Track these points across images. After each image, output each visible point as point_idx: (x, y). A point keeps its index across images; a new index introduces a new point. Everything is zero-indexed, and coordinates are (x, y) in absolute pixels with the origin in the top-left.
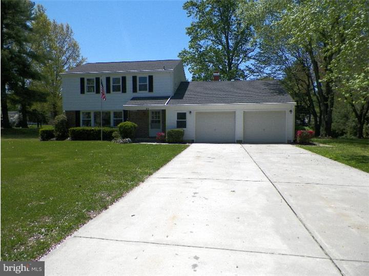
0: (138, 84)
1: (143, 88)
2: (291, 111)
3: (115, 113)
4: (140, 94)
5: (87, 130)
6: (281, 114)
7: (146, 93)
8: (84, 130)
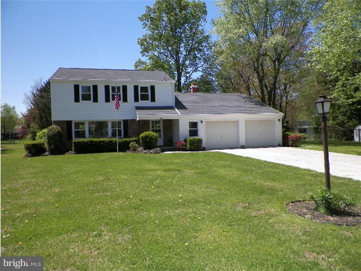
0: (139, 93)
1: (144, 98)
2: (279, 120)
3: (113, 123)
4: (142, 103)
5: (96, 142)
6: (270, 122)
7: (148, 103)
8: (91, 142)
